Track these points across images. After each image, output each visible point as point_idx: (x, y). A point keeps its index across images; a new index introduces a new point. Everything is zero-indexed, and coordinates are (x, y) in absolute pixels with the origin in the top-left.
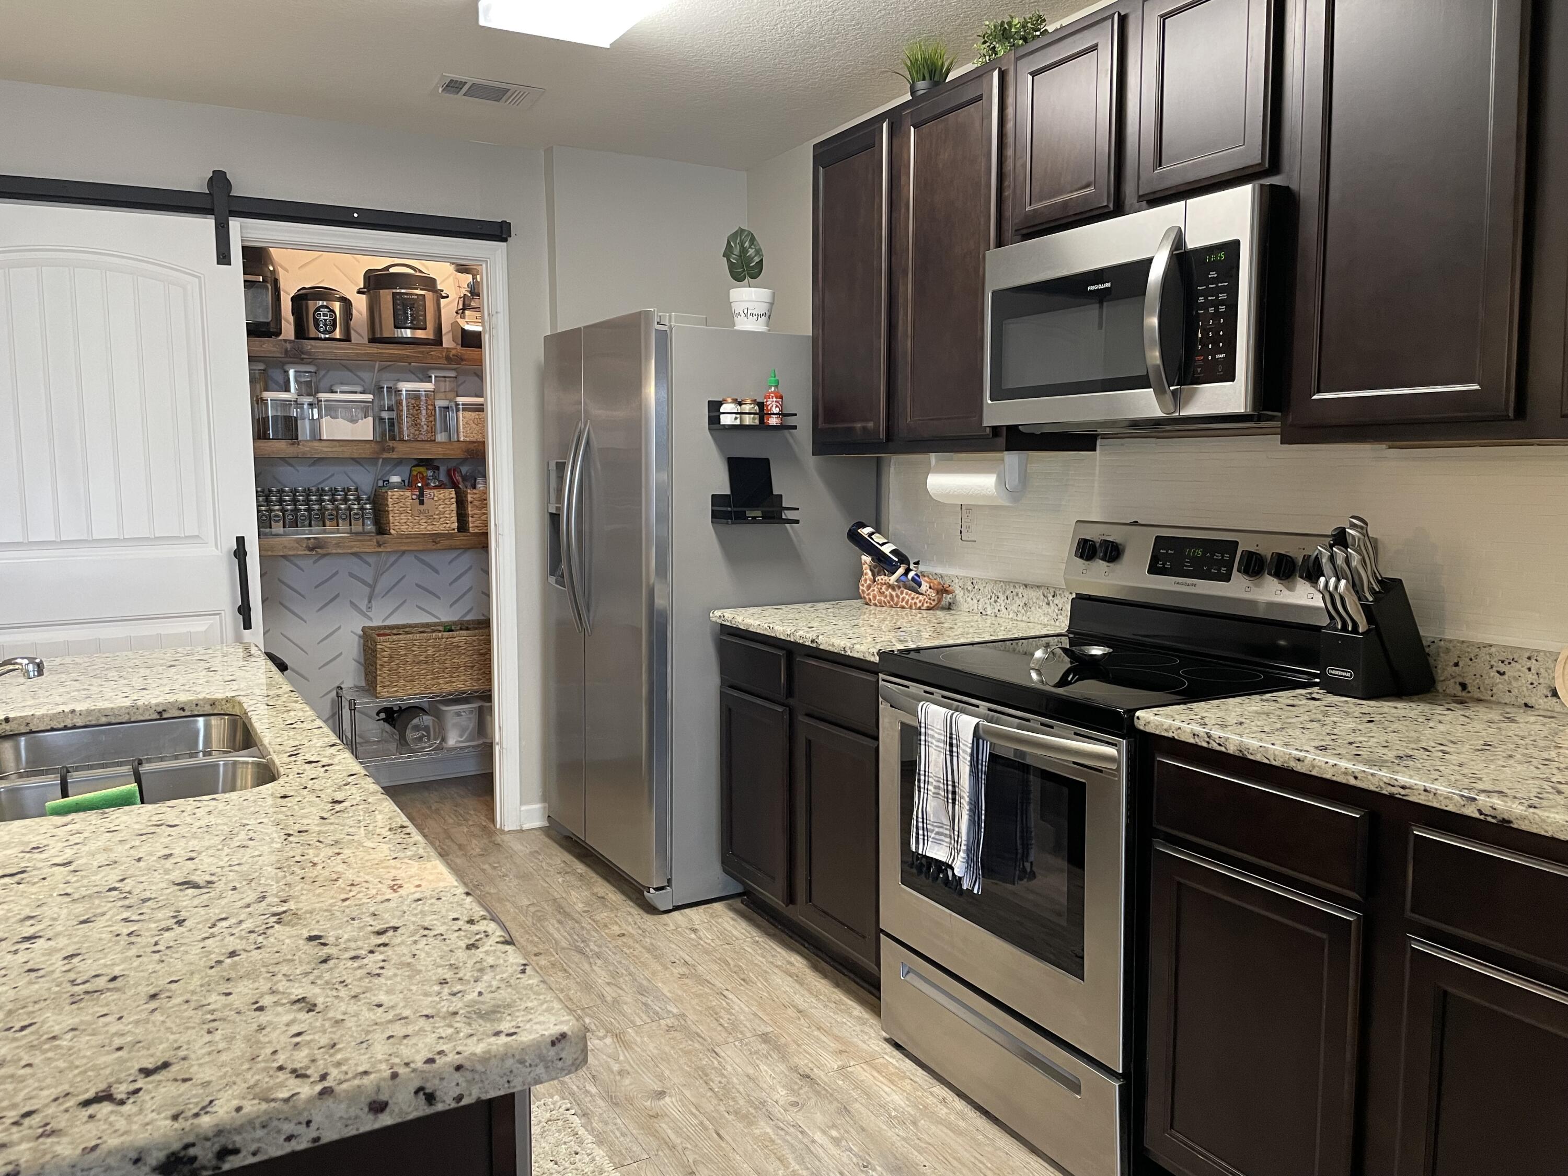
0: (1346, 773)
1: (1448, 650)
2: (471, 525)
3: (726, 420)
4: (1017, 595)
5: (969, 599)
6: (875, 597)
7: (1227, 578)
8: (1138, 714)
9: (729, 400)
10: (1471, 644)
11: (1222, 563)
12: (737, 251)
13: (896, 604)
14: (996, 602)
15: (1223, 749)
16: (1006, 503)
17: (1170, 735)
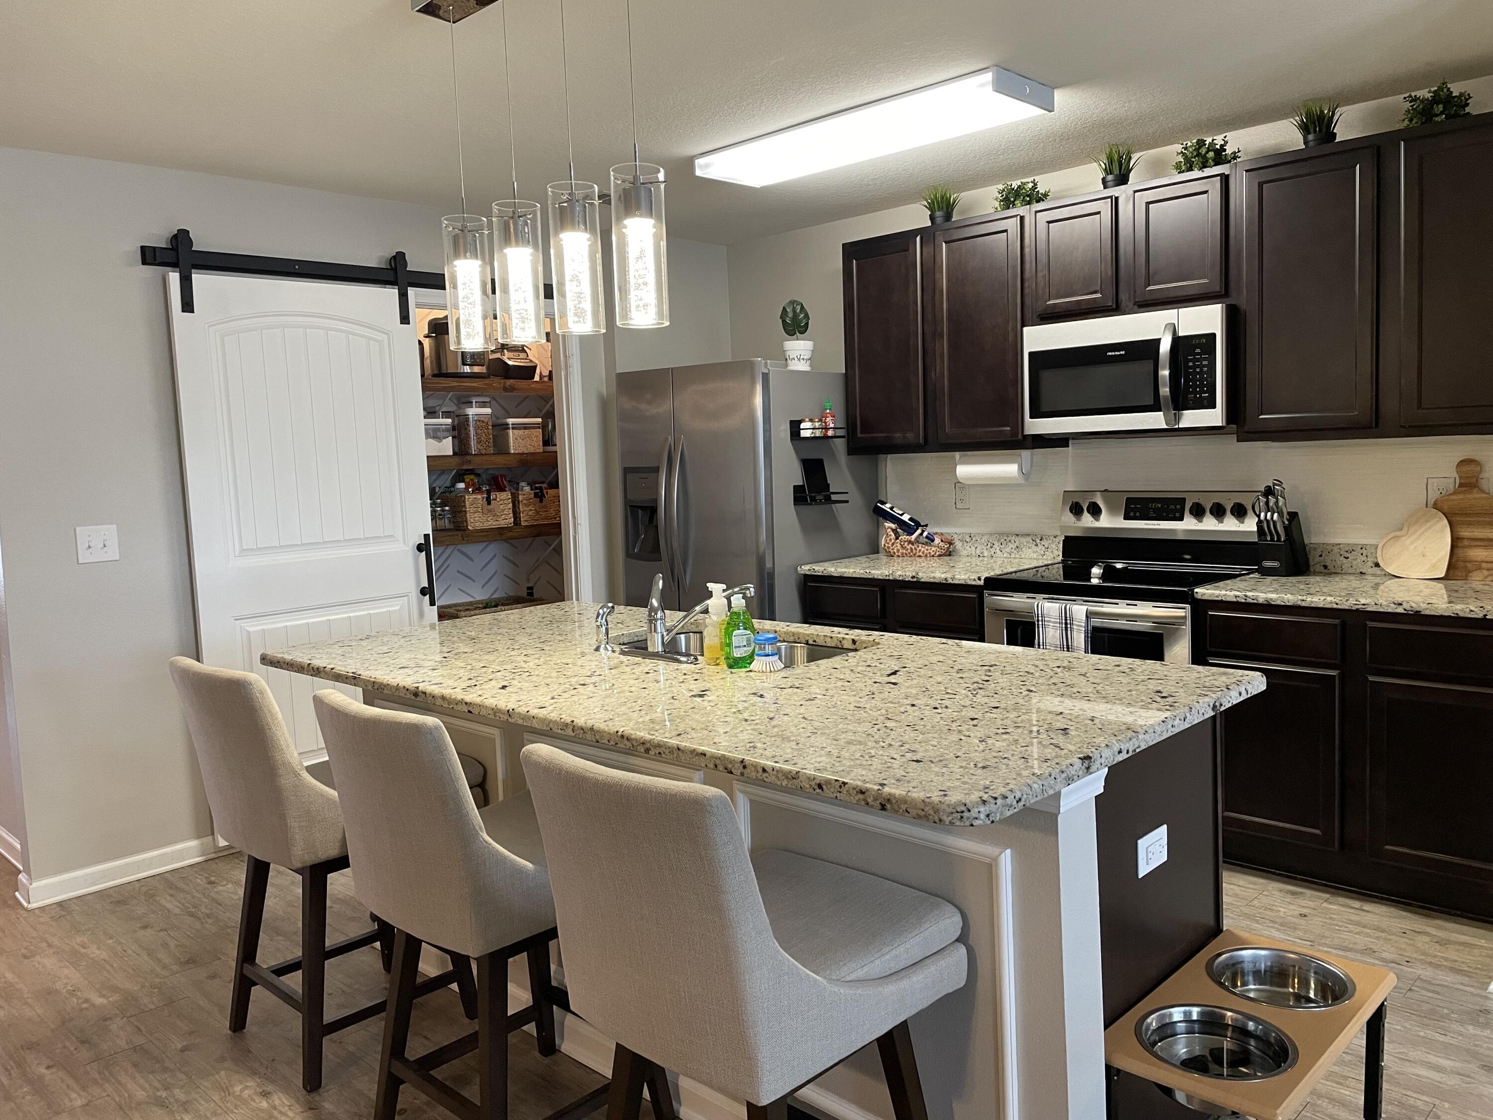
0: (1331, 603)
1: (1315, 549)
2: (522, 519)
3: (805, 434)
4: (1010, 541)
5: (968, 548)
6: (898, 551)
7: (1181, 519)
8: (1196, 590)
9: (807, 420)
10: (1328, 544)
11: (1176, 510)
12: (790, 315)
13: (915, 555)
14: (991, 547)
15: (1255, 601)
16: (1023, 482)
17: (1220, 598)
